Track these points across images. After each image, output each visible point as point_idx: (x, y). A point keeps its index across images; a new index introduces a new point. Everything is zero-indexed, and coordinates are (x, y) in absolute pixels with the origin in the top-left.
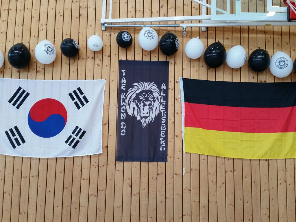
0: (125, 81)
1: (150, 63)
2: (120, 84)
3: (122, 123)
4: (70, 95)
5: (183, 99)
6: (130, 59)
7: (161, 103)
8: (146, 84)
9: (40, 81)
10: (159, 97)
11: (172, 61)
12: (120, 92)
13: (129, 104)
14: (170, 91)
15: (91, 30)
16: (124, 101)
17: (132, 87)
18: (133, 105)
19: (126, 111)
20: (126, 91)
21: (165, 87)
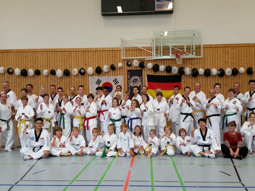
0: (129, 76)
1: (137, 70)
2: (128, 77)
3: (129, 89)
4: (113, 81)
5: (147, 81)
6: (131, 69)
7: (140, 82)
8: (136, 77)
9: (104, 77)
10: (140, 81)
11: (143, 70)
12: (128, 79)
13: (131, 83)
14: (143, 79)
15: (118, 61)
16: (129, 82)
17: (132, 78)
18: (132, 83)
19: (130, 85)
20: (130, 79)
21: (141, 78)
